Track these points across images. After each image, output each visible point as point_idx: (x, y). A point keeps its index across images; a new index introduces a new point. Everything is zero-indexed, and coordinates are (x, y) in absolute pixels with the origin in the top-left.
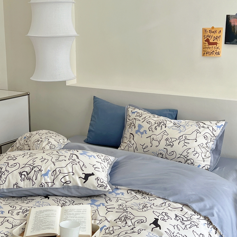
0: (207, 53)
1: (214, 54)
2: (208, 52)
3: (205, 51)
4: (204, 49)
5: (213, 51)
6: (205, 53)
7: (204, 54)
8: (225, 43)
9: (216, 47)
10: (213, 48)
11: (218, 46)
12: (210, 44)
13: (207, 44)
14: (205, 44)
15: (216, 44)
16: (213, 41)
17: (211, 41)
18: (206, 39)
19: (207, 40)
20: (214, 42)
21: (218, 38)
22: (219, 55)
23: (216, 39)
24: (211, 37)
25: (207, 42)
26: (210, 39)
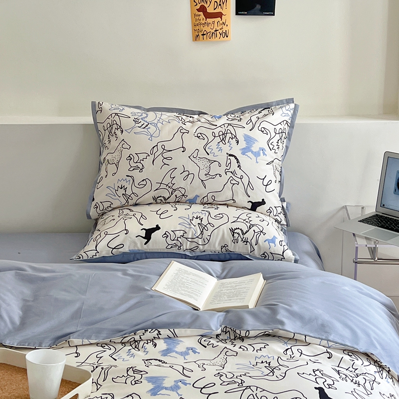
0: (203, 35)
1: (219, 35)
2: (205, 33)
3: (199, 31)
4: (197, 28)
5: (216, 31)
6: (200, 35)
7: (196, 38)
8: (237, 14)
9: (221, 22)
10: (216, 23)
11: (224, 20)
12: (208, 15)
13: (202, 16)
14: (197, 18)
15: (220, 15)
16: (215, 9)
17: (210, 10)
18: (198, 7)
19: (203, 9)
20: (215, 11)
21: (223, 3)
22: (227, 37)
23: (220, 5)
24: (209, 3)
25: (201, 13)
26: (206, 6)
